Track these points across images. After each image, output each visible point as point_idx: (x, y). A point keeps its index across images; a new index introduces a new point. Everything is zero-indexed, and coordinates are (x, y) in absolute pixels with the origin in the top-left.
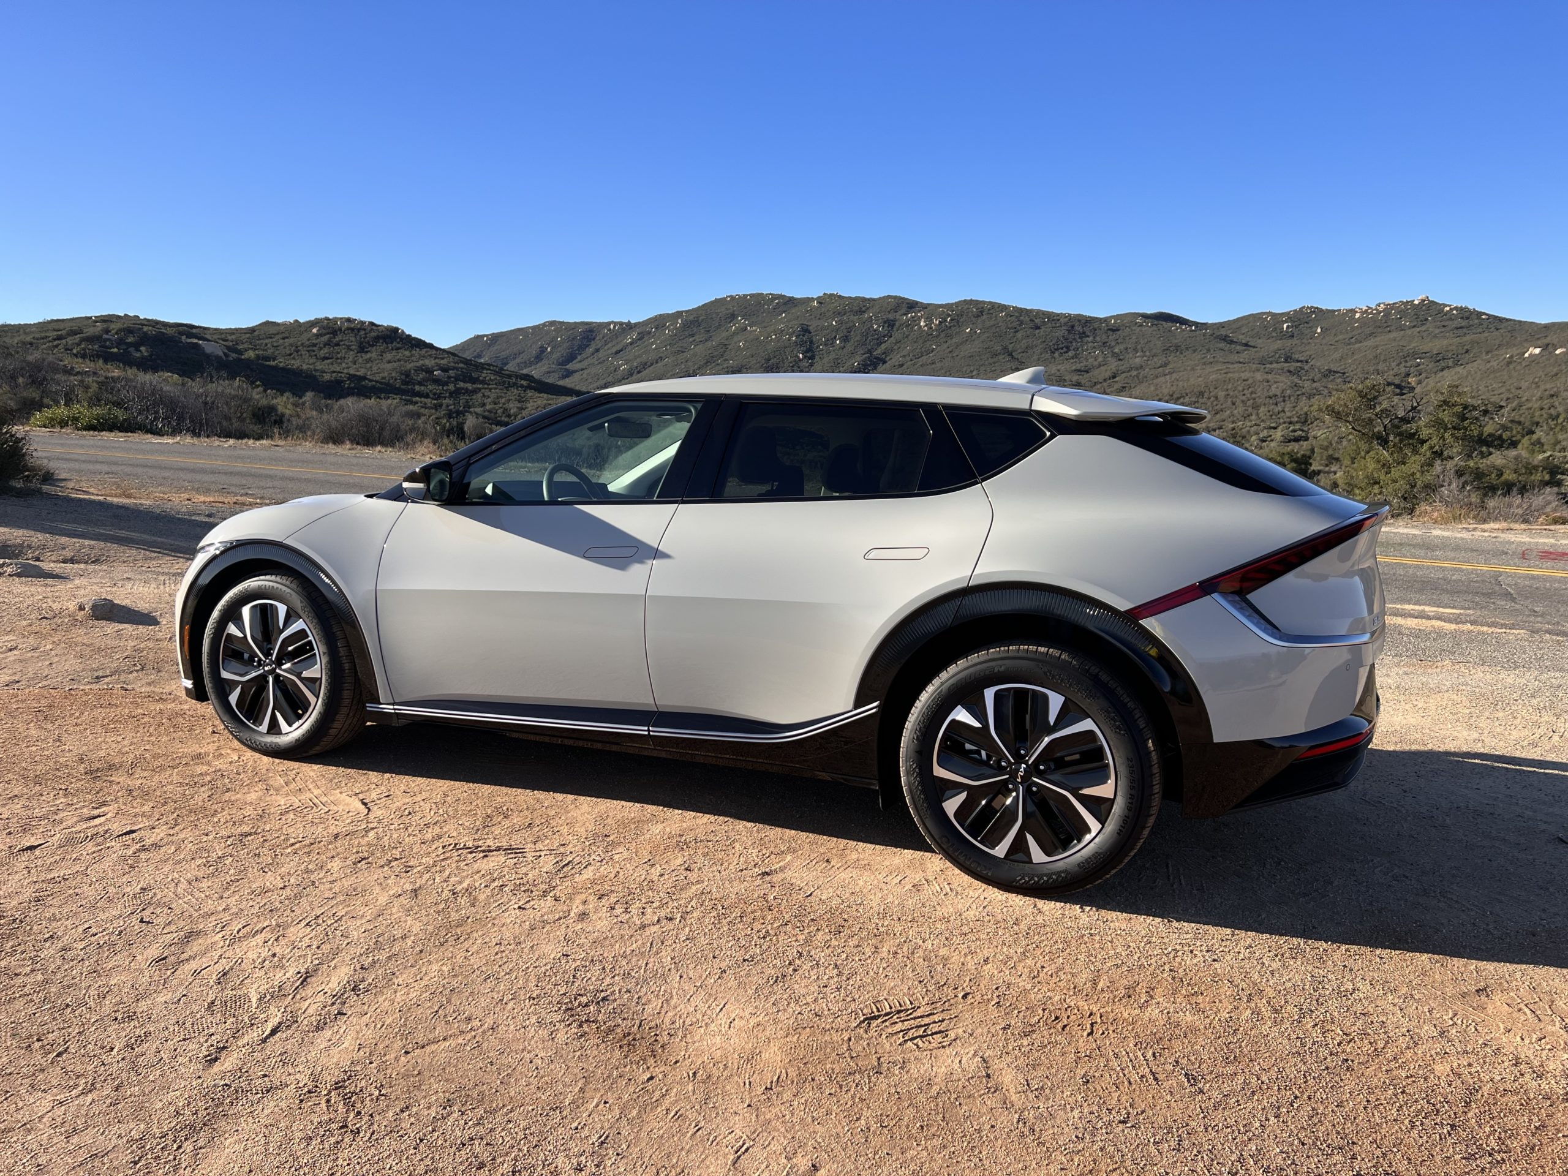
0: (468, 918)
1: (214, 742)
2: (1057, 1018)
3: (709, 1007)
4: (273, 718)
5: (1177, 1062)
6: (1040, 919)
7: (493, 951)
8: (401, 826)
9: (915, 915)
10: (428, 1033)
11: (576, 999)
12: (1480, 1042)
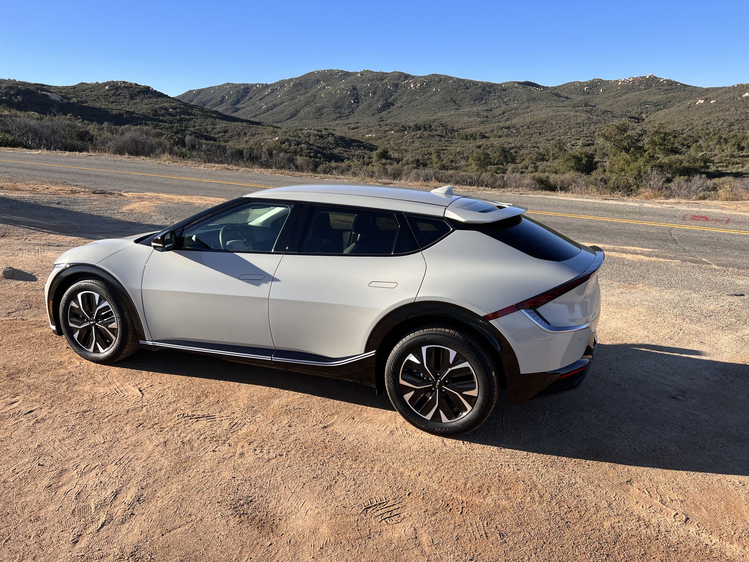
0: (189, 457)
1: (67, 354)
2: (448, 505)
3: (297, 504)
4: (96, 346)
5: (496, 527)
6: (444, 449)
7: (201, 476)
8: (158, 404)
9: (390, 449)
10: (172, 524)
11: (238, 502)
12: (625, 509)
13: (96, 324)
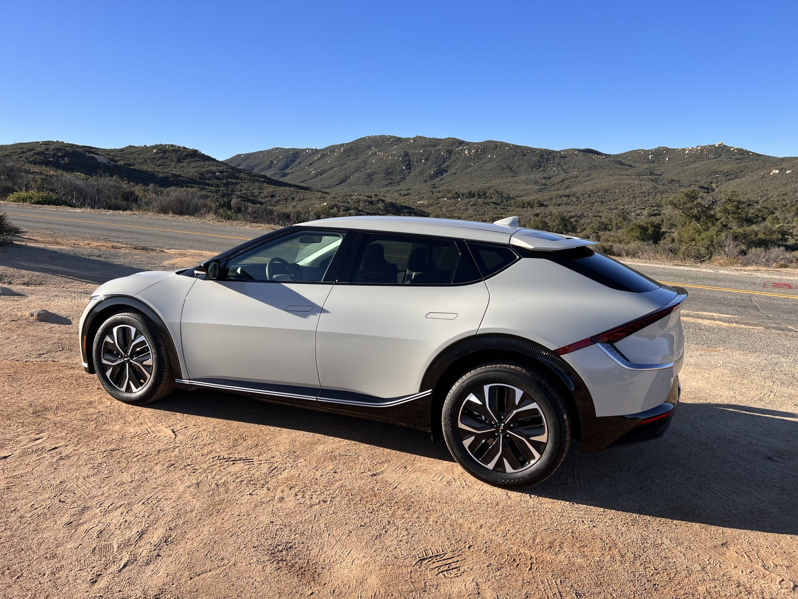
0: (224, 500)
1: (98, 394)
2: (514, 560)
3: (342, 552)
4: (128, 385)
5: (572, 586)
6: (509, 502)
7: (236, 520)
8: (192, 445)
9: (448, 499)
10: (202, 567)
11: (276, 547)
12: (721, 574)
13: (131, 361)
